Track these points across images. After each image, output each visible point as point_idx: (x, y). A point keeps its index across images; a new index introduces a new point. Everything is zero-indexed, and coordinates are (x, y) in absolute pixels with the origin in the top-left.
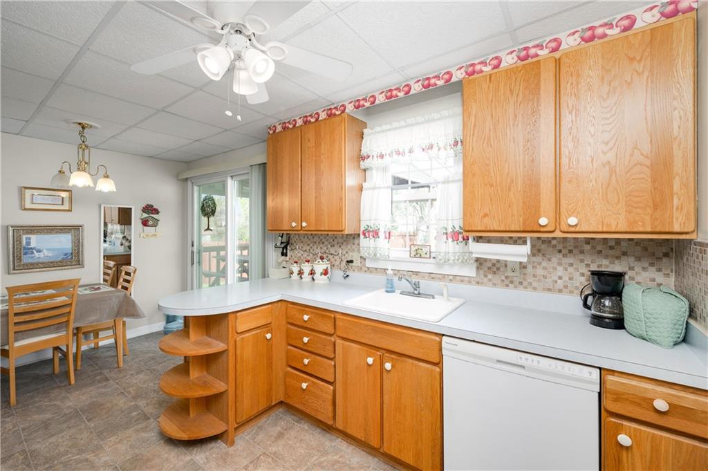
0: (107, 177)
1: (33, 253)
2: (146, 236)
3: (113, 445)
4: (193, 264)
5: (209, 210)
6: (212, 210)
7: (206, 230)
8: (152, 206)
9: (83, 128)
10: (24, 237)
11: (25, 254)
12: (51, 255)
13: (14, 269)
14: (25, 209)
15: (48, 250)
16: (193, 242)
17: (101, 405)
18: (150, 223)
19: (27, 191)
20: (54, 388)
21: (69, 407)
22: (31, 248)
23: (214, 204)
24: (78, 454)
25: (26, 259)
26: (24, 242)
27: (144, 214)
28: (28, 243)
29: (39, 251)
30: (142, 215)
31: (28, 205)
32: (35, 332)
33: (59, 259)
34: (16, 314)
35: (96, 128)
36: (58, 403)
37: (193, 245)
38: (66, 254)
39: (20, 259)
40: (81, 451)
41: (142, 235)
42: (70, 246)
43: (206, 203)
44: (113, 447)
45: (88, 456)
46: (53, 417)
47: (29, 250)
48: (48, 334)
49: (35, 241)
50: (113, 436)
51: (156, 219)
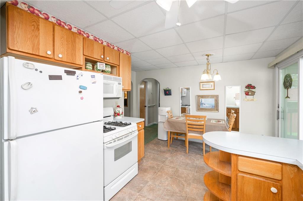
0: (218, 74)
1: (203, 105)
2: (248, 100)
3: (193, 187)
4: (278, 118)
5: (288, 84)
6: (290, 84)
7: (286, 97)
8: (251, 85)
9: (208, 56)
10: (200, 99)
11: (201, 105)
12: (208, 106)
13: (198, 110)
14: (201, 90)
15: (207, 104)
16: (278, 105)
17: (204, 169)
18: (250, 93)
19: (201, 83)
20: (199, 154)
21: (196, 163)
22: (202, 103)
23: (291, 79)
24: (184, 181)
25: (201, 107)
26: (200, 101)
27: (246, 89)
28: (202, 101)
29: (204, 104)
30: (245, 90)
31: (202, 88)
32: (194, 132)
33: (210, 108)
34: (188, 124)
35: (213, 55)
36: (195, 160)
37: (278, 107)
38: (213, 106)
39: (199, 106)
40: (185, 181)
41: (245, 100)
42: (214, 103)
43: (286, 79)
44: (193, 188)
45: (185, 184)
46: (190, 164)
47: (202, 104)
48: (197, 134)
49: (203, 100)
50: (197, 184)
51: (253, 91)
